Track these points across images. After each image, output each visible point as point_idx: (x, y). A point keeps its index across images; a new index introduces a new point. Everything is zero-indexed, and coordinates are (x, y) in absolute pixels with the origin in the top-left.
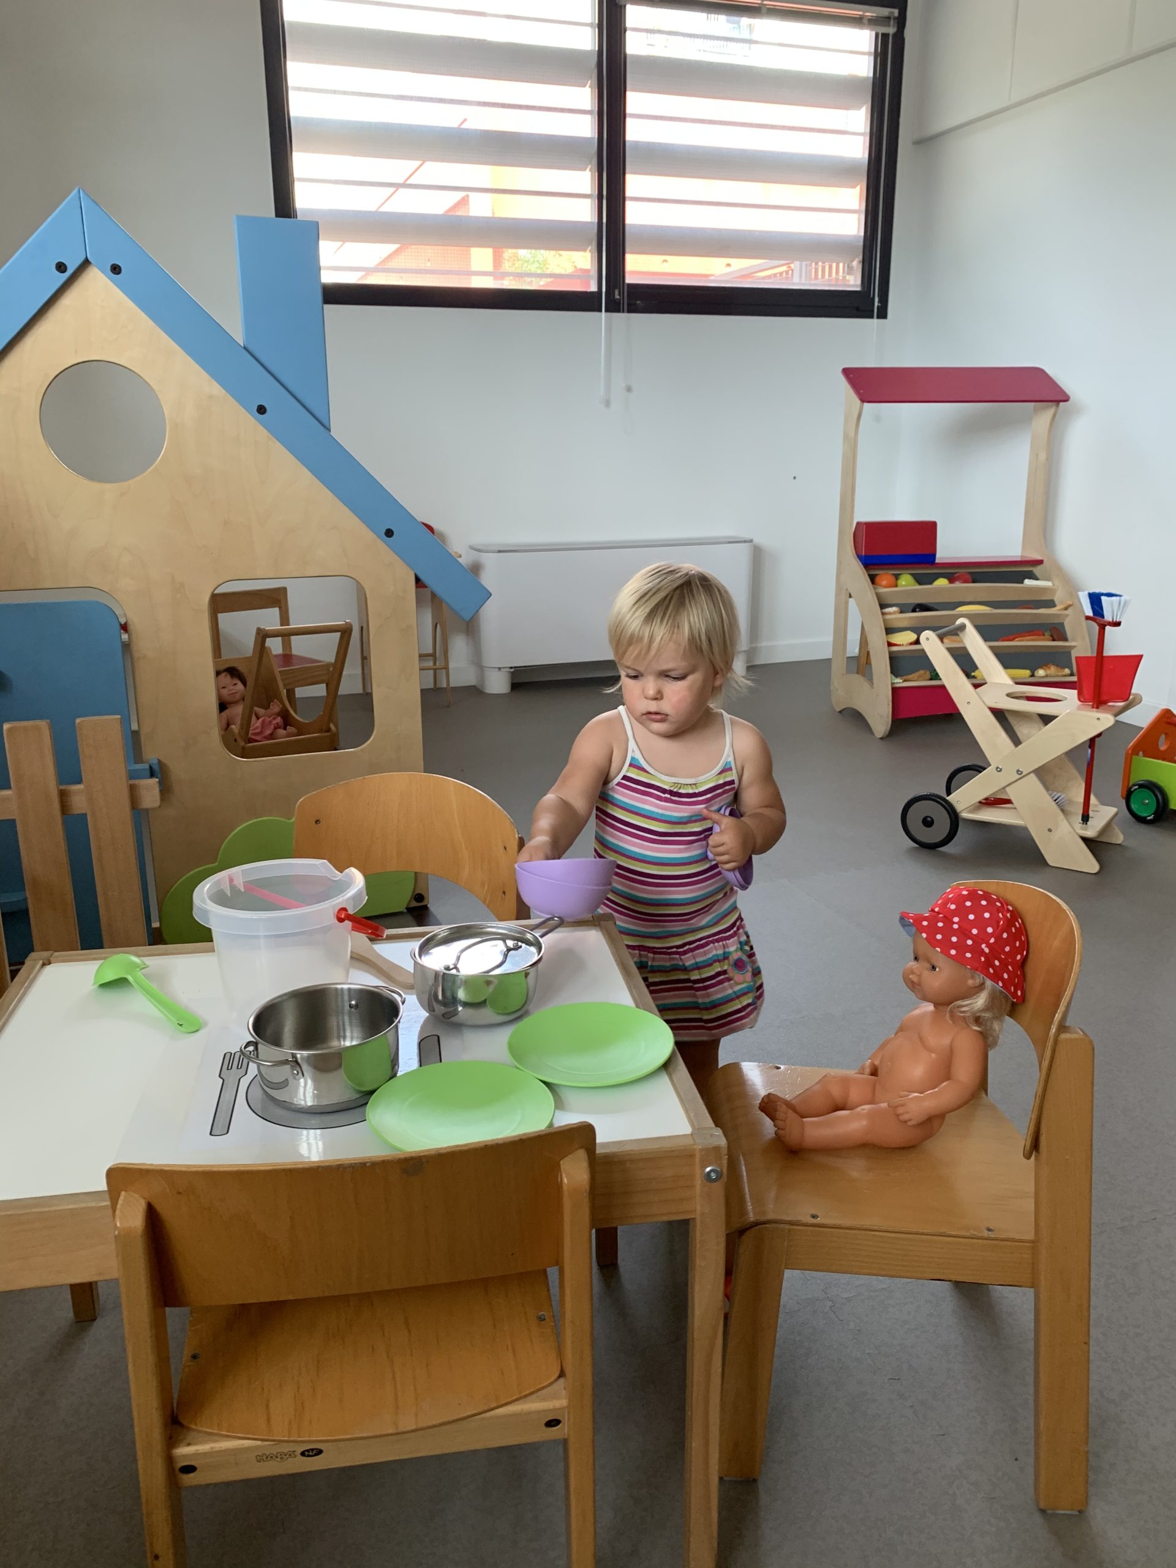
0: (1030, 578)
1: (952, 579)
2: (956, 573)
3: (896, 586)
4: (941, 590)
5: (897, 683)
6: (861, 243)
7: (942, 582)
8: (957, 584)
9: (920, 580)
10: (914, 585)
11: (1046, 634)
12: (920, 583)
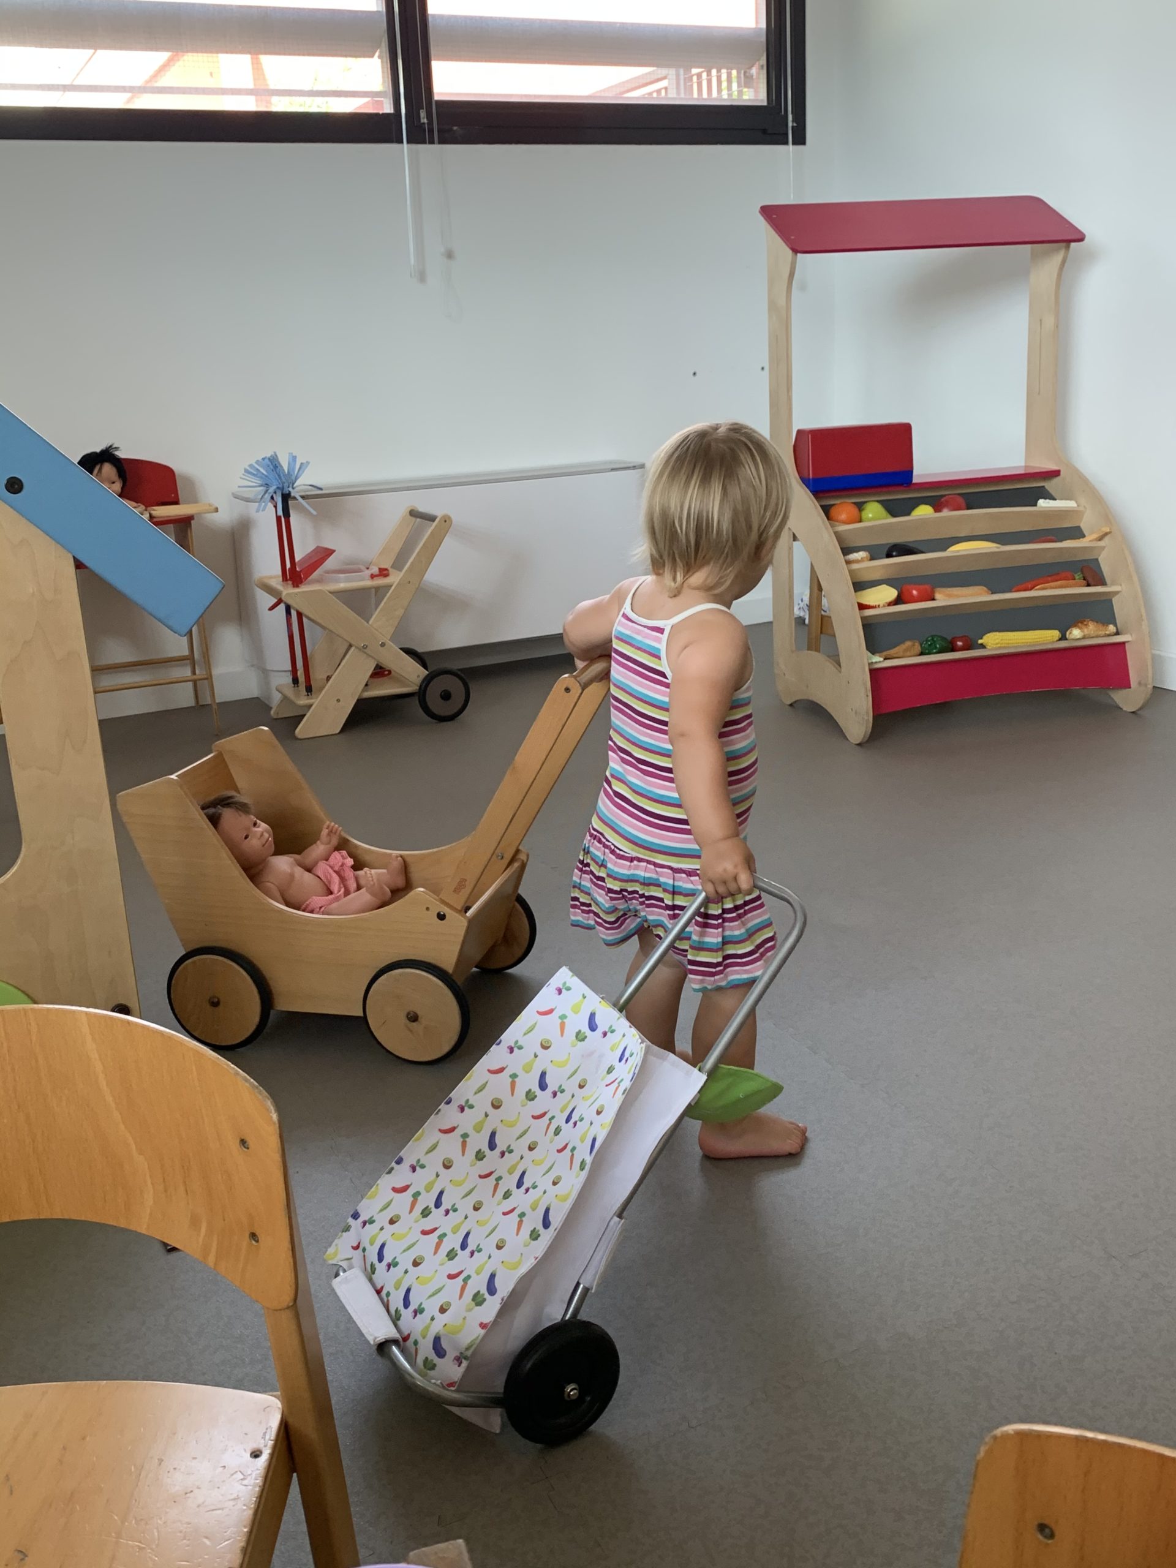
0: (1045, 498)
1: (937, 505)
2: (945, 496)
3: (860, 521)
4: (924, 521)
5: (876, 662)
6: (764, 39)
7: (924, 511)
8: (946, 513)
9: (895, 509)
10: (886, 518)
11: (1077, 577)
12: (894, 515)
